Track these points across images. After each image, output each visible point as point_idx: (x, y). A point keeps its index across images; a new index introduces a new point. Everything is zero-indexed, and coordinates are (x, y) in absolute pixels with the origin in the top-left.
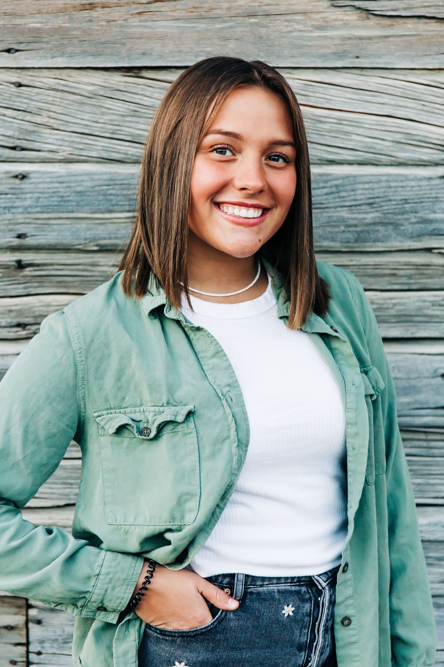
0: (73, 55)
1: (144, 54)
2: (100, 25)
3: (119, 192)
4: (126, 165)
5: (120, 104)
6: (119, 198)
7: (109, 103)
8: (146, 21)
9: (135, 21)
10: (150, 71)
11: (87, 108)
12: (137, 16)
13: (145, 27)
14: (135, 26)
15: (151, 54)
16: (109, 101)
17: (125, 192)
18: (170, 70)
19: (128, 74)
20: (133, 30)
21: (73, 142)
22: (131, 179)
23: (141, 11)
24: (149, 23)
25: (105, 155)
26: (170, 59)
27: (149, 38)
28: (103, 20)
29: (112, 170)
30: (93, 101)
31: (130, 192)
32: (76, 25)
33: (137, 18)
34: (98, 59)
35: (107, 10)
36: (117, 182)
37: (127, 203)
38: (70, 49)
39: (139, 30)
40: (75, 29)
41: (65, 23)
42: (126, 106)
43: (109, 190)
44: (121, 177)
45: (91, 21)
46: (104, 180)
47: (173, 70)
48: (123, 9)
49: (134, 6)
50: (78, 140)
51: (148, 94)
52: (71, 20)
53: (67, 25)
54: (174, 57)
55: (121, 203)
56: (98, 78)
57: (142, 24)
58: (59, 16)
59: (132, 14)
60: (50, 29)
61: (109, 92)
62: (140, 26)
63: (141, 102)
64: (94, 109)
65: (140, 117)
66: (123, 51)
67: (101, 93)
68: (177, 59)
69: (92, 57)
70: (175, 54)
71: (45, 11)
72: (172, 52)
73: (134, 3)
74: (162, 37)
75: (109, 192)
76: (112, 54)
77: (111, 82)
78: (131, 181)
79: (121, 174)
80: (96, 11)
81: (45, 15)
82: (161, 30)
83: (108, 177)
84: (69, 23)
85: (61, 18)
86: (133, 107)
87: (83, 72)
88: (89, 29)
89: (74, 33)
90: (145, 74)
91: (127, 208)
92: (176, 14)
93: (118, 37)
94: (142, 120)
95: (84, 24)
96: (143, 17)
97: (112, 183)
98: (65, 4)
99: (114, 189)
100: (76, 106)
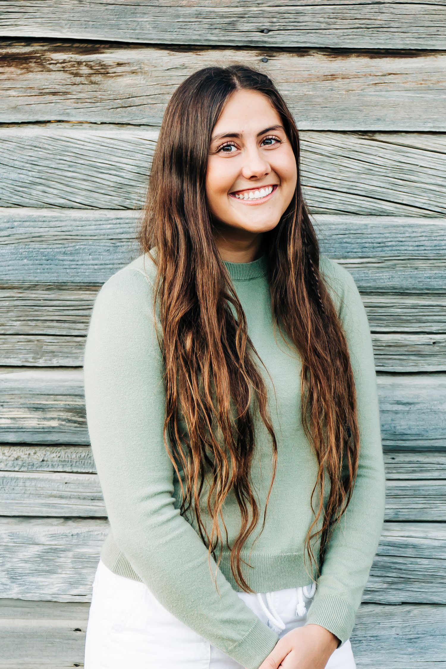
0: (316, 119)
1: (378, 120)
2: (340, 94)
3: (353, 241)
4: (361, 216)
5: (356, 163)
6: (353, 245)
7: (346, 162)
8: (381, 91)
9: (371, 91)
10: (382, 135)
11: (327, 166)
12: (374, 86)
13: (381, 96)
14: (370, 95)
15: (384, 120)
16: (346, 160)
17: (359, 241)
18: (400, 134)
19: (363, 137)
20: (369, 99)
21: (314, 195)
22: (365, 229)
23: (376, 82)
24: (383, 93)
25: (341, 208)
26: (402, 125)
27: (383, 106)
28: (343, 90)
29: (348, 221)
30: (332, 161)
31: (364, 241)
32: (319, 93)
33: (373, 88)
34: (338, 124)
35: (347, 81)
36: (352, 232)
37: (359, 250)
38: (313, 114)
39: (374, 99)
40: (318, 96)
41: (309, 91)
42: (362, 165)
43: (344, 238)
44: (355, 227)
45: (332, 90)
46: (341, 230)
47: (403, 134)
48: (360, 80)
49: (371, 78)
50: (318, 194)
51: (381, 155)
52: (315, 89)
53: (311, 93)
54: (404, 123)
55: (355, 250)
56: (338, 139)
57: (377, 93)
58: (304, 85)
59: (368, 85)
60: (296, 96)
61: (346, 153)
62: (375, 95)
63: (375, 162)
64: (333, 167)
65: (374, 175)
66: (360, 117)
67: (340, 153)
68: (408, 124)
69: (333, 122)
70: (406, 120)
71: (292, 80)
72: (403, 118)
73: (370, 75)
74: (395, 106)
75: (344, 240)
76: (350, 119)
77: (348, 143)
78: (364, 231)
79: (356, 225)
80: (337, 82)
81: (291, 84)
82: (394, 99)
83: (345, 227)
84: (312, 91)
85: (306, 86)
86: (367, 166)
87: (323, 134)
88: (330, 97)
89: (317, 100)
90: (378, 137)
91: (360, 255)
92: (407, 86)
93: (356, 105)
94: (374, 178)
95: (326, 92)
96: (378, 88)
97: (347, 232)
98: (310, 75)
99: (349, 238)
100: (317, 164)
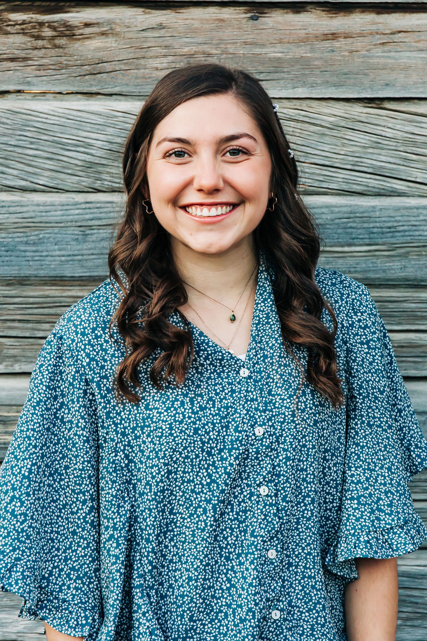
0: (315, 85)
1: (387, 85)
2: (343, 55)
3: (359, 225)
4: (367, 197)
5: (362, 136)
6: (359, 231)
7: (350, 134)
8: (390, 51)
9: (378, 52)
10: (392, 103)
11: (327, 139)
12: (381, 46)
13: (389, 57)
14: (378, 57)
15: (394, 85)
16: (350, 132)
17: (366, 225)
18: (412, 101)
19: (370, 105)
20: (376, 61)
21: (313, 174)
22: (372, 211)
23: (384, 41)
24: (392, 54)
25: (345, 187)
26: (414, 90)
27: (392, 69)
28: (345, 50)
29: (353, 203)
30: (334, 133)
31: (371, 225)
32: (317, 55)
33: (380, 49)
34: (340, 90)
35: (350, 40)
36: (358, 215)
37: (366, 236)
38: (311, 80)
39: (382, 61)
40: (317, 59)
41: (306, 53)
42: (368, 137)
43: (349, 222)
44: (361, 210)
45: (333, 51)
46: (345, 213)
47: (416, 101)
48: (366, 40)
49: (378, 36)
50: (318, 171)
51: (390, 125)
52: (313, 50)
53: (308, 55)
54: (417, 88)
55: (361, 236)
56: (339, 109)
57: (385, 54)
58: (301, 46)
59: (375, 45)
60: (291, 59)
61: (350, 123)
62: (383, 57)
63: (383, 134)
64: (334, 141)
65: (382, 149)
66: (366, 82)
67: (343, 124)
68: (421, 90)
69: (334, 88)
70: (419, 85)
71: (286, 40)
72: (415, 83)
73: (377, 33)
74: (406, 68)
75: (349, 225)
76: (355, 85)
77: (352, 113)
78: (372, 214)
79: (362, 206)
80: (339, 41)
81: (286, 45)
82: (405, 61)
83: (349, 209)
84: (310, 53)
85: (303, 48)
86: (374, 138)
87: (324, 103)
88: (331, 59)
89: (316, 63)
90: (387, 105)
91: (367, 241)
92: (420, 45)
93: (361, 68)
94: (383, 152)
95: (326, 54)
96: (386, 48)
97: (352, 215)
98: (307, 34)
99: (354, 222)
100: (316, 138)
